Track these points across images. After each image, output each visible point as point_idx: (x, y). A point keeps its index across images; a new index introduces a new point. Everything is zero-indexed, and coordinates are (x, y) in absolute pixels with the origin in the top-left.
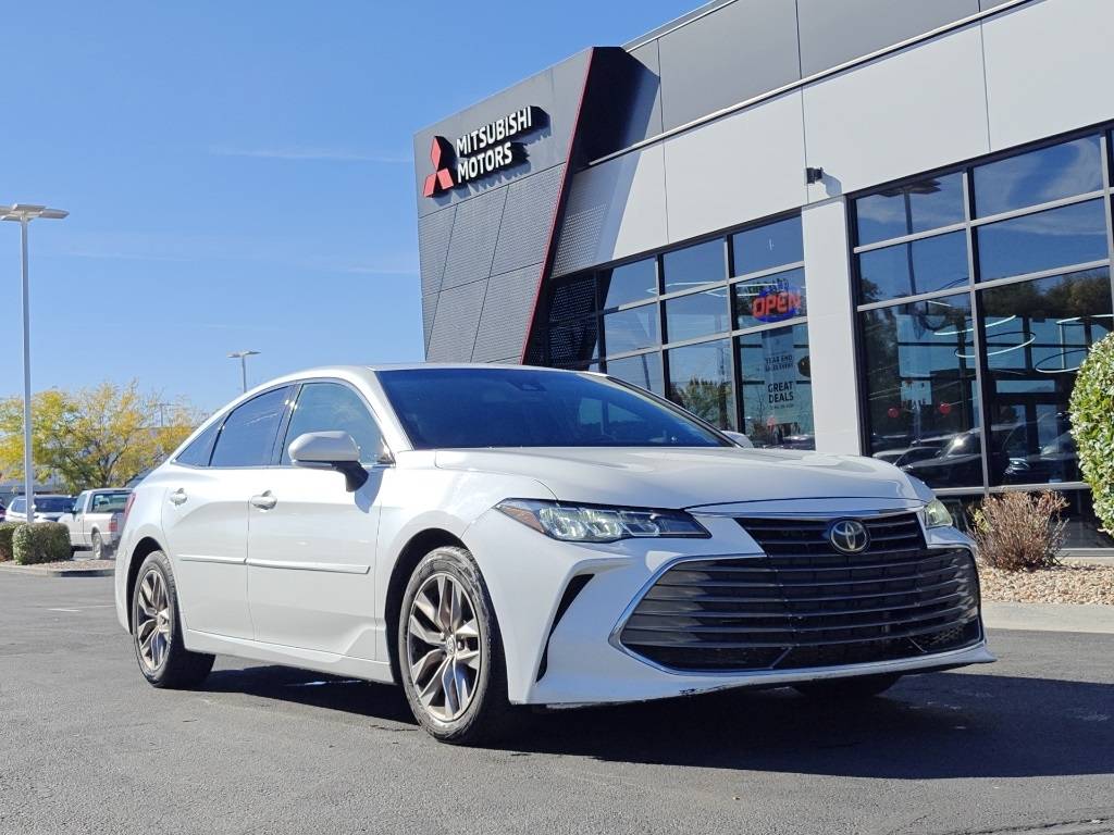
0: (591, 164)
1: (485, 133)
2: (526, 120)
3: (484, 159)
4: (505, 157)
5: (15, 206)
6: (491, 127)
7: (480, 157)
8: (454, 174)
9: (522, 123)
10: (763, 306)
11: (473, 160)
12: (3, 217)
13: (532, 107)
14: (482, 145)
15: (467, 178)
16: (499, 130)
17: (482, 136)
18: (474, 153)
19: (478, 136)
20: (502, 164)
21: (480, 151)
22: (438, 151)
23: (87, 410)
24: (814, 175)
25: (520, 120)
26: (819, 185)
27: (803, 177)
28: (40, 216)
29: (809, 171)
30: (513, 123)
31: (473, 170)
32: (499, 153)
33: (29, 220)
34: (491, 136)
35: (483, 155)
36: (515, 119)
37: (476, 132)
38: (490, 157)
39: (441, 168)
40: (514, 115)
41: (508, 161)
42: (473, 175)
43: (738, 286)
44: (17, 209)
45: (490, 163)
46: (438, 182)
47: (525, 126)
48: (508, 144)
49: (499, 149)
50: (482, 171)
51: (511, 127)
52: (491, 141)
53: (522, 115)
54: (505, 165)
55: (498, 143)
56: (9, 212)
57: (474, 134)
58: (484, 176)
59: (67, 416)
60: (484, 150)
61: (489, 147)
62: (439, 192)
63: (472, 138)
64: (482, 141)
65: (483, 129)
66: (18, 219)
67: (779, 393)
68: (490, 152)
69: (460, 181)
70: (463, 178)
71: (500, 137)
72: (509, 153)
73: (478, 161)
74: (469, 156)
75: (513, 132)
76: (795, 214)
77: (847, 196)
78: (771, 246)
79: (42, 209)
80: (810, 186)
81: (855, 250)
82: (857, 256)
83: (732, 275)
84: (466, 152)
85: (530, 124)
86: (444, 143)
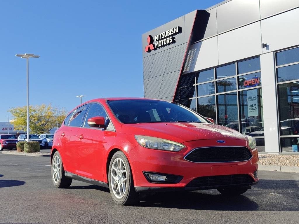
0: (195, 42)
1: (164, 34)
2: (177, 30)
3: (163, 41)
4: (170, 41)
5: (26, 54)
6: (166, 32)
7: (162, 41)
8: (154, 45)
9: (175, 31)
10: (247, 83)
11: (160, 41)
12: (22, 57)
13: (178, 27)
14: (163, 37)
15: (158, 47)
16: (168, 33)
17: (163, 35)
19: (161, 35)
20: (169, 43)
21: (162, 39)
22: (149, 39)
23: (38, 111)
24: (265, 46)
25: (175, 30)
26: (265, 48)
27: (261, 46)
28: (32, 57)
29: (263, 44)
30: (172, 31)
31: (160, 44)
32: (168, 39)
33: (29, 58)
34: (166, 35)
36: (173, 30)
37: (161, 34)
38: (165, 41)
39: (150, 44)
40: (173, 29)
41: (171, 42)
42: (160, 46)
43: (239, 77)
44: (26, 55)
45: (165, 42)
46: (149, 48)
47: (176, 32)
48: (171, 37)
49: (168, 38)
50: (163, 45)
51: (172, 32)
52: (166, 36)
53: (175, 29)
54: (170, 43)
55: (167, 37)
56: (24, 56)
57: (160, 34)
61: (165, 38)
62: (149, 51)
63: (160, 36)
64: (163, 36)
65: (163, 33)
66: (26, 58)
67: (252, 107)
69: (156, 47)
70: (157, 47)
71: (168, 35)
72: (171, 40)
73: (162, 42)
74: (158, 41)
75: (172, 34)
76: (258, 56)
77: (274, 52)
78: (250, 65)
79: (33, 55)
80: (263, 49)
81: (276, 67)
82: (277, 69)
83: (238, 74)
84: (158, 39)
85: (178, 31)
86: (151, 37)
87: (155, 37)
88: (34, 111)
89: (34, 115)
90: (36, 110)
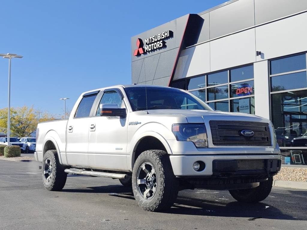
0: (187, 48)
1: (154, 38)
2: (167, 34)
3: (153, 45)
4: (160, 45)
5: (8, 54)
6: (156, 36)
7: (152, 45)
9: (166, 35)
10: (240, 91)
11: (150, 45)
12: (4, 57)
13: (169, 31)
14: (153, 41)
16: (159, 37)
17: (153, 39)
18: (151, 43)
19: (152, 39)
21: (152, 43)
22: (139, 43)
23: (19, 113)
24: (259, 53)
25: (165, 34)
26: (260, 56)
27: (255, 53)
28: (15, 57)
29: (257, 52)
30: (163, 35)
33: (12, 58)
34: (156, 39)
35: (153, 44)
36: (164, 34)
37: (151, 37)
39: (140, 47)
40: (164, 33)
41: (161, 46)
42: (150, 50)
43: (232, 85)
44: (8, 55)
47: (167, 36)
50: (153, 49)
51: (162, 36)
52: (156, 40)
53: (166, 33)
54: (160, 47)
55: (158, 41)
56: (6, 56)
57: (151, 38)
58: (153, 50)
59: (14, 114)
60: (154, 43)
61: (155, 42)
62: (139, 54)
63: (150, 39)
64: (153, 40)
65: (154, 37)
66: (9, 58)
68: (155, 43)
69: (145, 51)
70: (147, 51)
71: (159, 39)
72: (161, 44)
74: (148, 44)
75: (163, 38)
76: (252, 64)
77: (268, 60)
78: (243, 73)
79: (15, 55)
80: (257, 56)
81: (270, 76)
82: (271, 77)
83: (230, 82)
84: (148, 43)
85: (169, 36)
86: (141, 40)
87: (145, 41)
88: (15, 113)
89: (16, 117)
90: (18, 112)
